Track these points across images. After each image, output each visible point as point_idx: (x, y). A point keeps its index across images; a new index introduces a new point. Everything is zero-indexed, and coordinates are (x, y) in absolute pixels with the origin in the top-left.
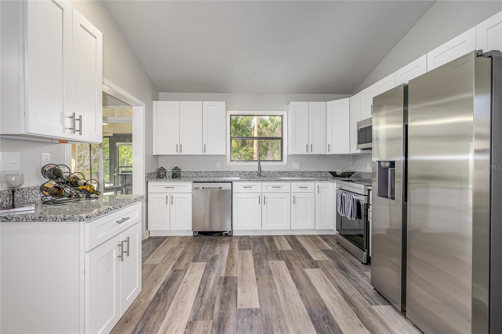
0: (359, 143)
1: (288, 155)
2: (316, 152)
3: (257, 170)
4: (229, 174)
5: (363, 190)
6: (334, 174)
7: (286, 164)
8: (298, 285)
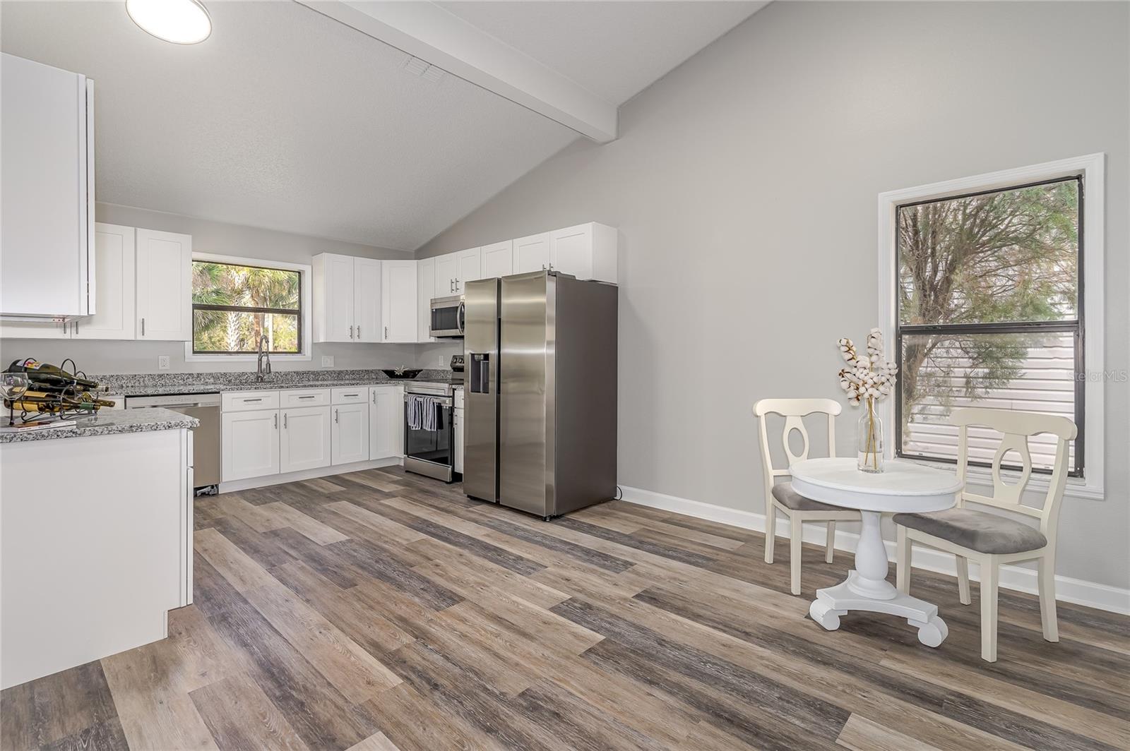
0: (434, 328)
1: (313, 344)
2: (365, 339)
3: (256, 371)
4: (191, 380)
5: (447, 390)
6: (391, 374)
7: (310, 360)
8: (382, 514)
